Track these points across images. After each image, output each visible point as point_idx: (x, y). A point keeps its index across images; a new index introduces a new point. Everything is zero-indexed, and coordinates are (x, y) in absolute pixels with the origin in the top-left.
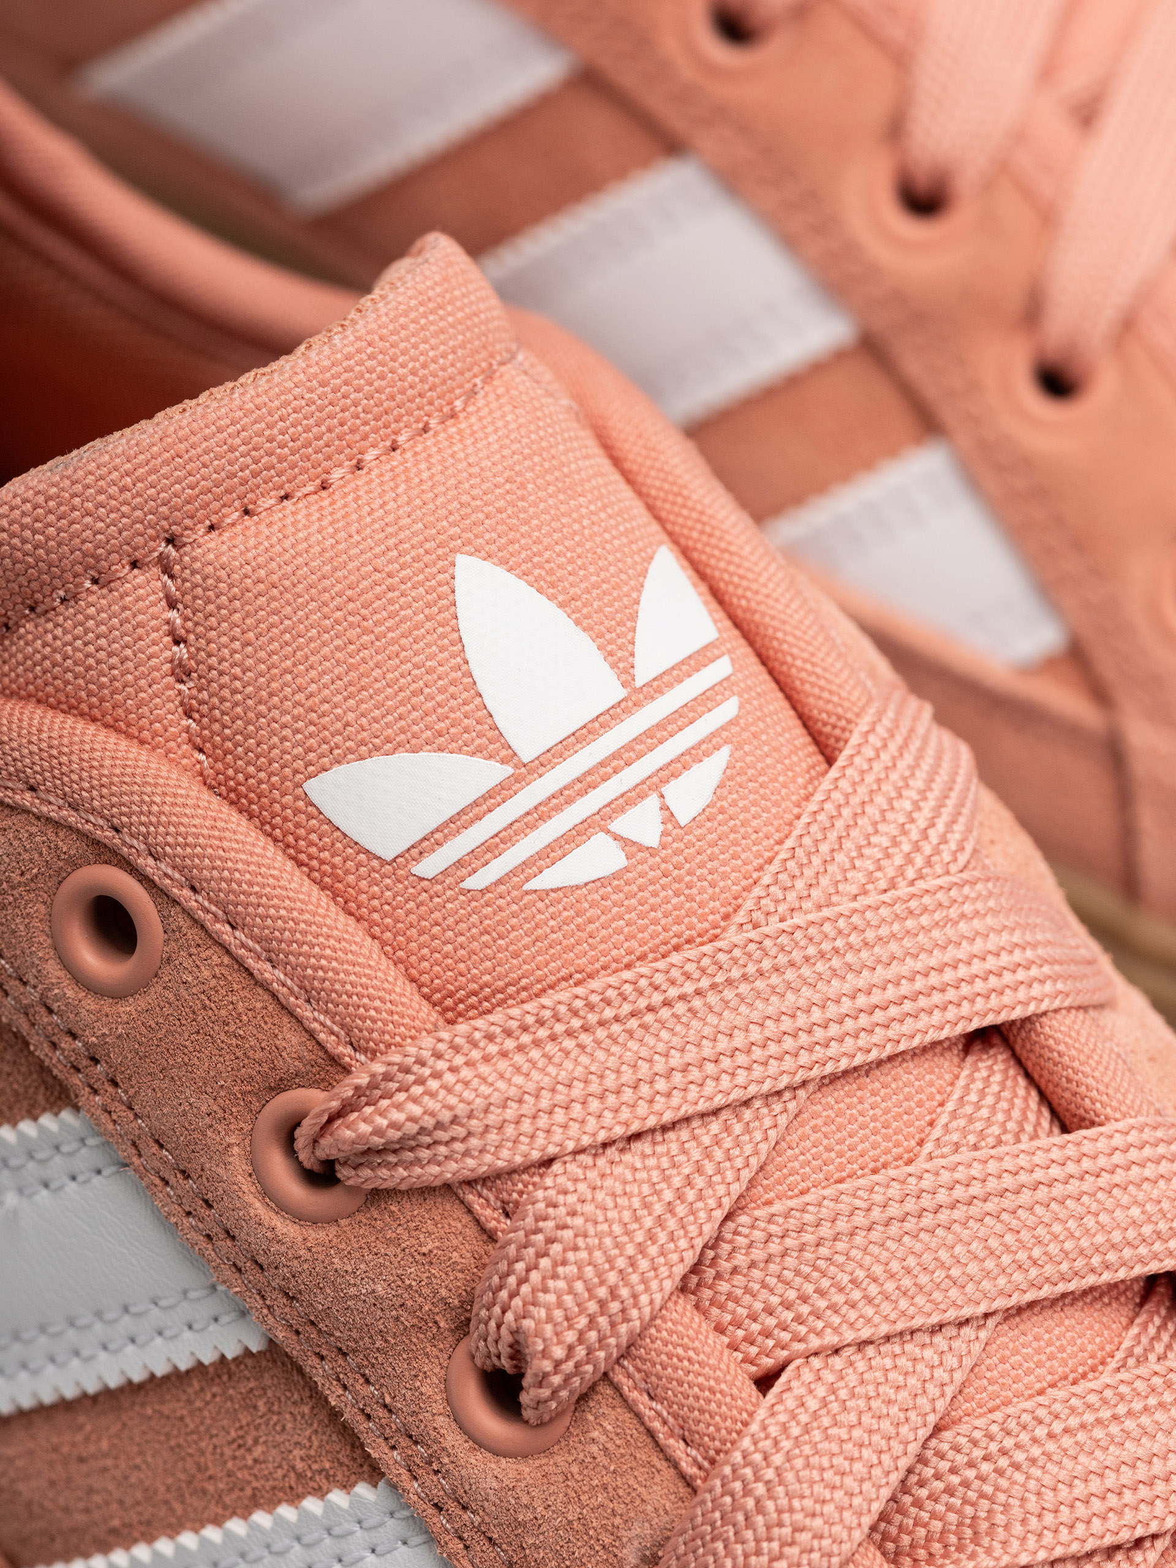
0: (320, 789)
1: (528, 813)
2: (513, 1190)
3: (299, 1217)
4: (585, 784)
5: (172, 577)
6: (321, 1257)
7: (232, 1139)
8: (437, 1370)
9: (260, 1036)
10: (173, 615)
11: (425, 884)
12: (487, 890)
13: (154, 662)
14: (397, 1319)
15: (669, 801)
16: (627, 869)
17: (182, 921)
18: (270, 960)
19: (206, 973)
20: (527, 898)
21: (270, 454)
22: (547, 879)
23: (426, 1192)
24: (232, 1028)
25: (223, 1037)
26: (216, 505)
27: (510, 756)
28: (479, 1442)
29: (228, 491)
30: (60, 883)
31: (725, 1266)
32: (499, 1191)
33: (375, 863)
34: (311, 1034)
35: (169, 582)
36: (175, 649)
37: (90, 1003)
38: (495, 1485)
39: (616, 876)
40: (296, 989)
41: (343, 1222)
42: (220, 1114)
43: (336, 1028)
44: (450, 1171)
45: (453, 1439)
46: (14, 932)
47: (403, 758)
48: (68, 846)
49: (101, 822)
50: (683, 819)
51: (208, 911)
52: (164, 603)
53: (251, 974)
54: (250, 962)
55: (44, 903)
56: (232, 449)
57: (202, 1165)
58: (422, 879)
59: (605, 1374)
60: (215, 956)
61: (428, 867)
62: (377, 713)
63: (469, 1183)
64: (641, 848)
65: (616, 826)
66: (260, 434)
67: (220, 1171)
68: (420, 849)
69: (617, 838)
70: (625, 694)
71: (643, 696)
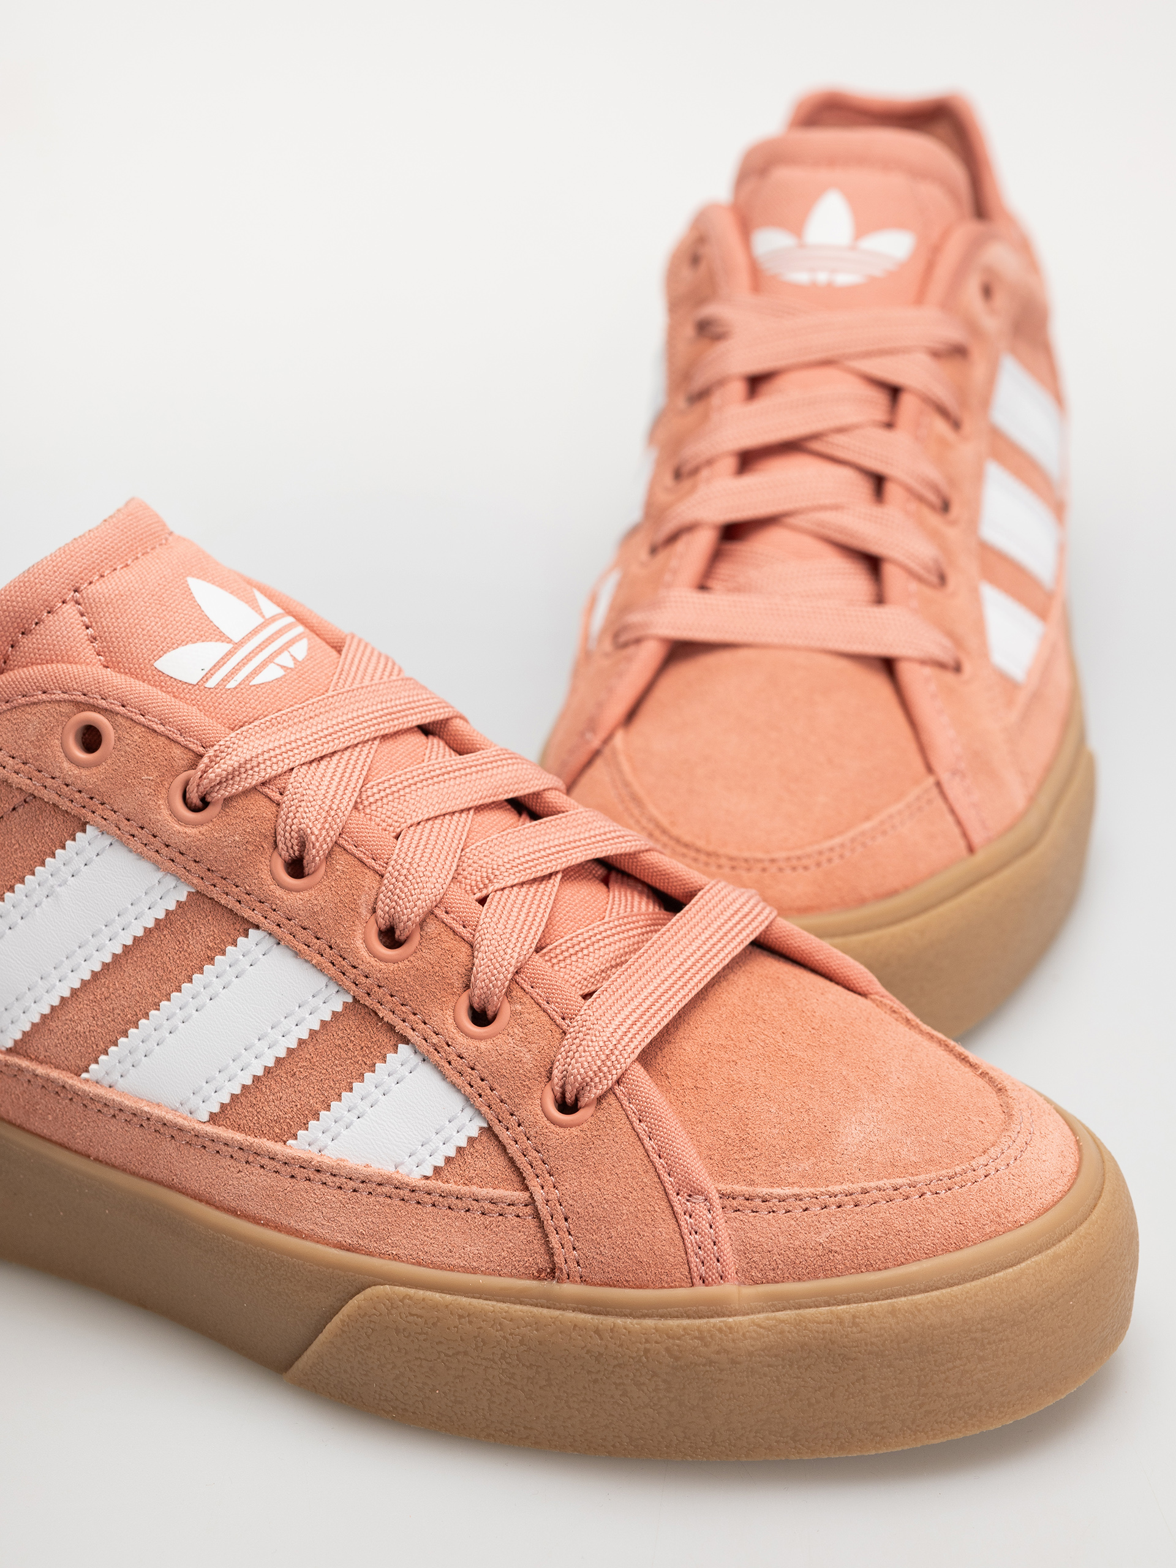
0: (160, 664)
1: (243, 660)
2: (280, 783)
3: (195, 825)
4: (260, 648)
5: (79, 604)
6: (209, 835)
7: (160, 802)
8: (266, 868)
9: (164, 755)
10: (84, 618)
11: (211, 690)
12: (236, 688)
13: (80, 636)
14: (246, 849)
15: (292, 653)
16: (285, 675)
17: (120, 720)
18: (161, 724)
19: (136, 737)
20: (252, 688)
21: (105, 553)
22: (257, 681)
23: (246, 793)
24: (152, 755)
25: (149, 760)
26: (90, 574)
27: (230, 641)
28: (289, 890)
29: (93, 568)
30: (63, 728)
31: (366, 803)
32: (276, 785)
33: (190, 687)
34: (186, 747)
35: (79, 606)
36: (88, 631)
37: (84, 772)
38: (301, 902)
39: (281, 678)
40: (176, 731)
41: (214, 820)
42: (153, 793)
43: (195, 741)
44: (256, 780)
45: (279, 892)
46: (46, 756)
47: (190, 646)
48: (65, 709)
49: (79, 693)
50: (300, 658)
51: (132, 712)
52: (79, 614)
53: (156, 731)
54: (155, 726)
55: (58, 739)
56: (91, 552)
57: (149, 818)
58: (210, 689)
59: (336, 842)
60: (138, 729)
61: (211, 683)
62: (176, 632)
63: (263, 784)
64: (288, 668)
65: (277, 660)
66: (100, 546)
67: (159, 817)
68: (206, 678)
69: (278, 665)
70: (263, 620)
71: (269, 621)
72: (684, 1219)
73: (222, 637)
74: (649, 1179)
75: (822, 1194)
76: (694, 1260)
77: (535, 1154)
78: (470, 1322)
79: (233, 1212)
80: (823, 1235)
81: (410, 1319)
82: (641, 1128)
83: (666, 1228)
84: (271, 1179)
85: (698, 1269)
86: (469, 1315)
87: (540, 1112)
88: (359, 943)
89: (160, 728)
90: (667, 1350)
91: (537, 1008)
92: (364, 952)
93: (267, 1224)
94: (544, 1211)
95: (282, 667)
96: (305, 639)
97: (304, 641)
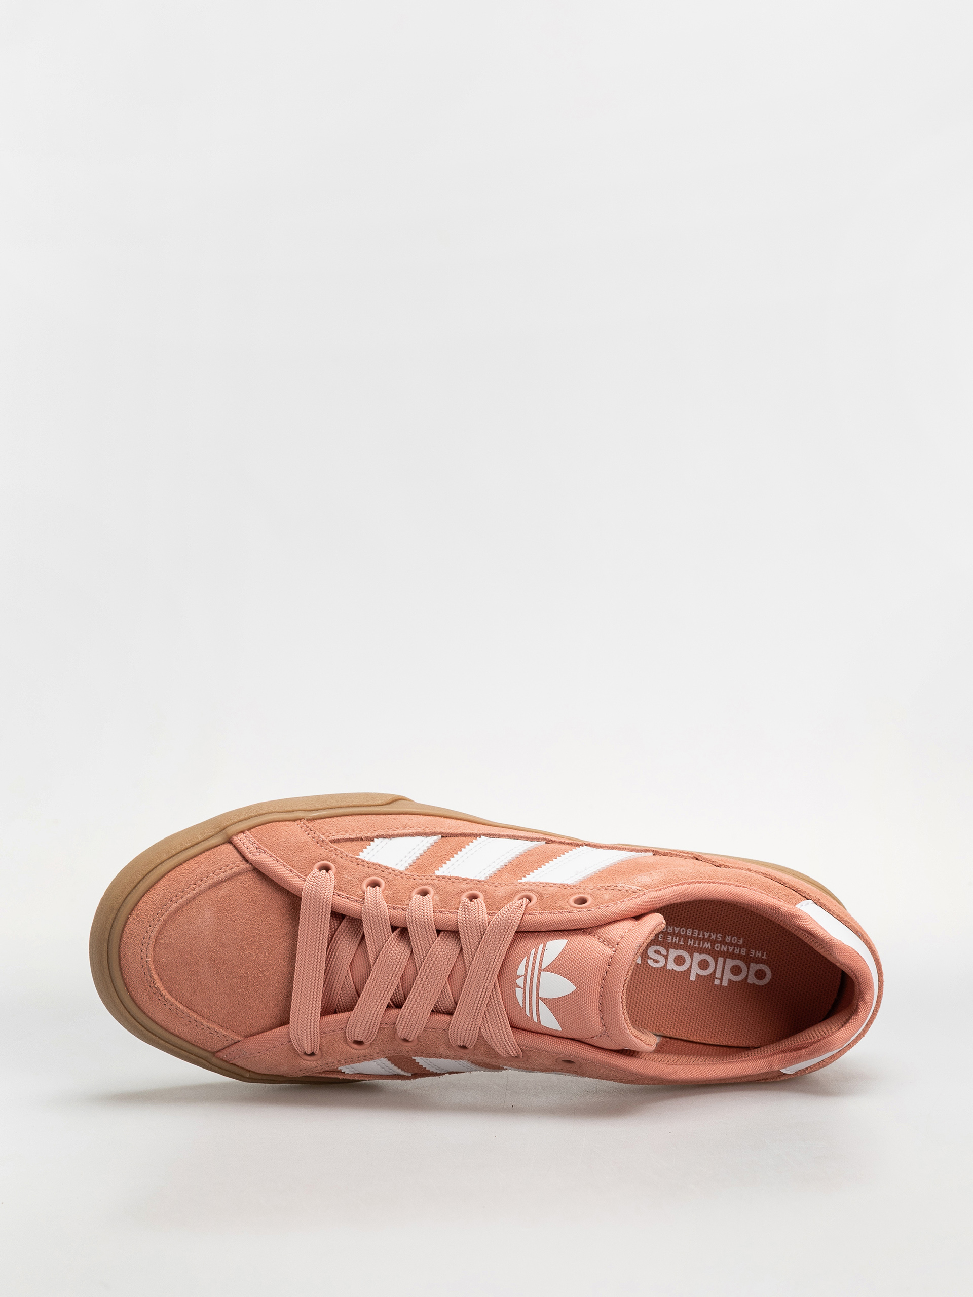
68: (544, 948)
70: (540, 996)
71: (538, 998)
73: (549, 969)
96: (522, 1006)
97: (521, 1005)
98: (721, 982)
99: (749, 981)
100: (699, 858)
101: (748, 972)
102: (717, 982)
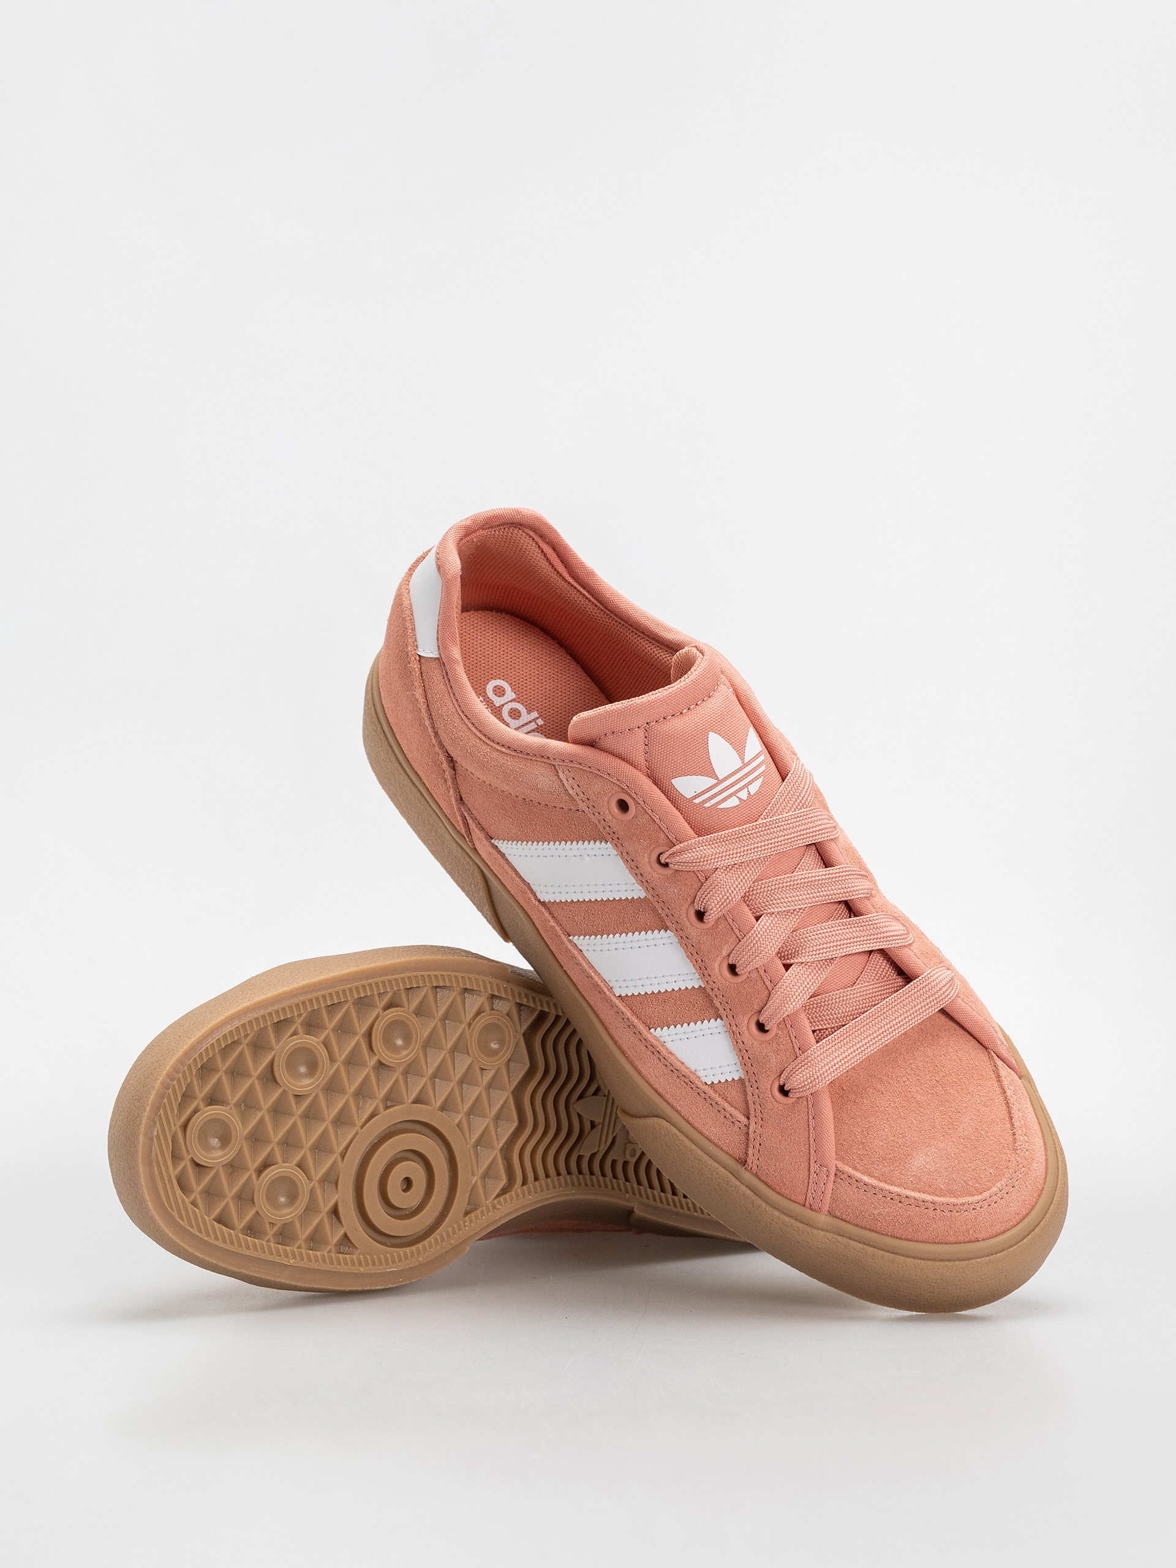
0: (675, 782)
1: (719, 791)
2: (708, 874)
3: (658, 872)
4: (732, 785)
5: (646, 731)
6: (663, 882)
7: (646, 853)
8: (685, 908)
9: (656, 835)
10: (646, 739)
13: (640, 750)
14: (678, 897)
15: (749, 790)
16: (739, 805)
19: (644, 819)
20: (717, 810)
21: (671, 706)
22: (722, 806)
24: (650, 831)
25: (646, 833)
26: (658, 717)
27: (717, 778)
28: (693, 924)
29: (661, 714)
30: (612, 795)
31: (752, 893)
32: (705, 874)
33: (685, 799)
34: (667, 836)
36: (645, 747)
37: (615, 821)
38: (696, 934)
39: (737, 806)
40: (664, 826)
42: (644, 849)
43: (673, 836)
44: (695, 869)
45: (687, 922)
46: (600, 804)
47: (693, 776)
48: (616, 788)
49: (623, 784)
50: (752, 794)
51: (647, 807)
53: (655, 823)
54: (655, 820)
55: (608, 799)
57: (638, 860)
58: (695, 804)
59: (723, 915)
60: (647, 817)
61: (697, 801)
62: (689, 766)
63: (699, 872)
64: (743, 800)
65: (739, 794)
66: (670, 702)
67: (642, 861)
68: (695, 797)
69: (738, 797)
70: (742, 765)
71: (745, 765)
72: (813, 1176)
73: (712, 774)
74: (804, 1149)
75: (886, 1190)
76: (809, 1194)
77: (759, 1107)
78: (699, 1164)
79: (616, 1043)
80: (877, 1211)
81: (673, 1144)
82: (812, 1122)
83: (802, 1175)
84: (637, 1042)
85: (810, 1200)
86: (700, 1160)
87: (769, 1088)
88: (716, 965)
89: (658, 821)
90: (780, 1228)
91: (788, 1038)
92: (717, 970)
93: (627, 1058)
94: (751, 1136)
95: (740, 799)
96: (762, 777)
97: (761, 779)
98: (538, 718)
99: (514, 696)
100: (459, 798)
101: (506, 703)
102: (540, 722)
